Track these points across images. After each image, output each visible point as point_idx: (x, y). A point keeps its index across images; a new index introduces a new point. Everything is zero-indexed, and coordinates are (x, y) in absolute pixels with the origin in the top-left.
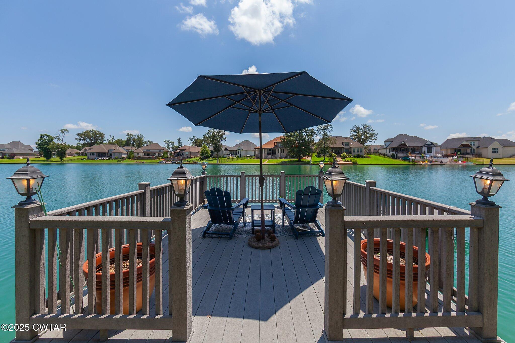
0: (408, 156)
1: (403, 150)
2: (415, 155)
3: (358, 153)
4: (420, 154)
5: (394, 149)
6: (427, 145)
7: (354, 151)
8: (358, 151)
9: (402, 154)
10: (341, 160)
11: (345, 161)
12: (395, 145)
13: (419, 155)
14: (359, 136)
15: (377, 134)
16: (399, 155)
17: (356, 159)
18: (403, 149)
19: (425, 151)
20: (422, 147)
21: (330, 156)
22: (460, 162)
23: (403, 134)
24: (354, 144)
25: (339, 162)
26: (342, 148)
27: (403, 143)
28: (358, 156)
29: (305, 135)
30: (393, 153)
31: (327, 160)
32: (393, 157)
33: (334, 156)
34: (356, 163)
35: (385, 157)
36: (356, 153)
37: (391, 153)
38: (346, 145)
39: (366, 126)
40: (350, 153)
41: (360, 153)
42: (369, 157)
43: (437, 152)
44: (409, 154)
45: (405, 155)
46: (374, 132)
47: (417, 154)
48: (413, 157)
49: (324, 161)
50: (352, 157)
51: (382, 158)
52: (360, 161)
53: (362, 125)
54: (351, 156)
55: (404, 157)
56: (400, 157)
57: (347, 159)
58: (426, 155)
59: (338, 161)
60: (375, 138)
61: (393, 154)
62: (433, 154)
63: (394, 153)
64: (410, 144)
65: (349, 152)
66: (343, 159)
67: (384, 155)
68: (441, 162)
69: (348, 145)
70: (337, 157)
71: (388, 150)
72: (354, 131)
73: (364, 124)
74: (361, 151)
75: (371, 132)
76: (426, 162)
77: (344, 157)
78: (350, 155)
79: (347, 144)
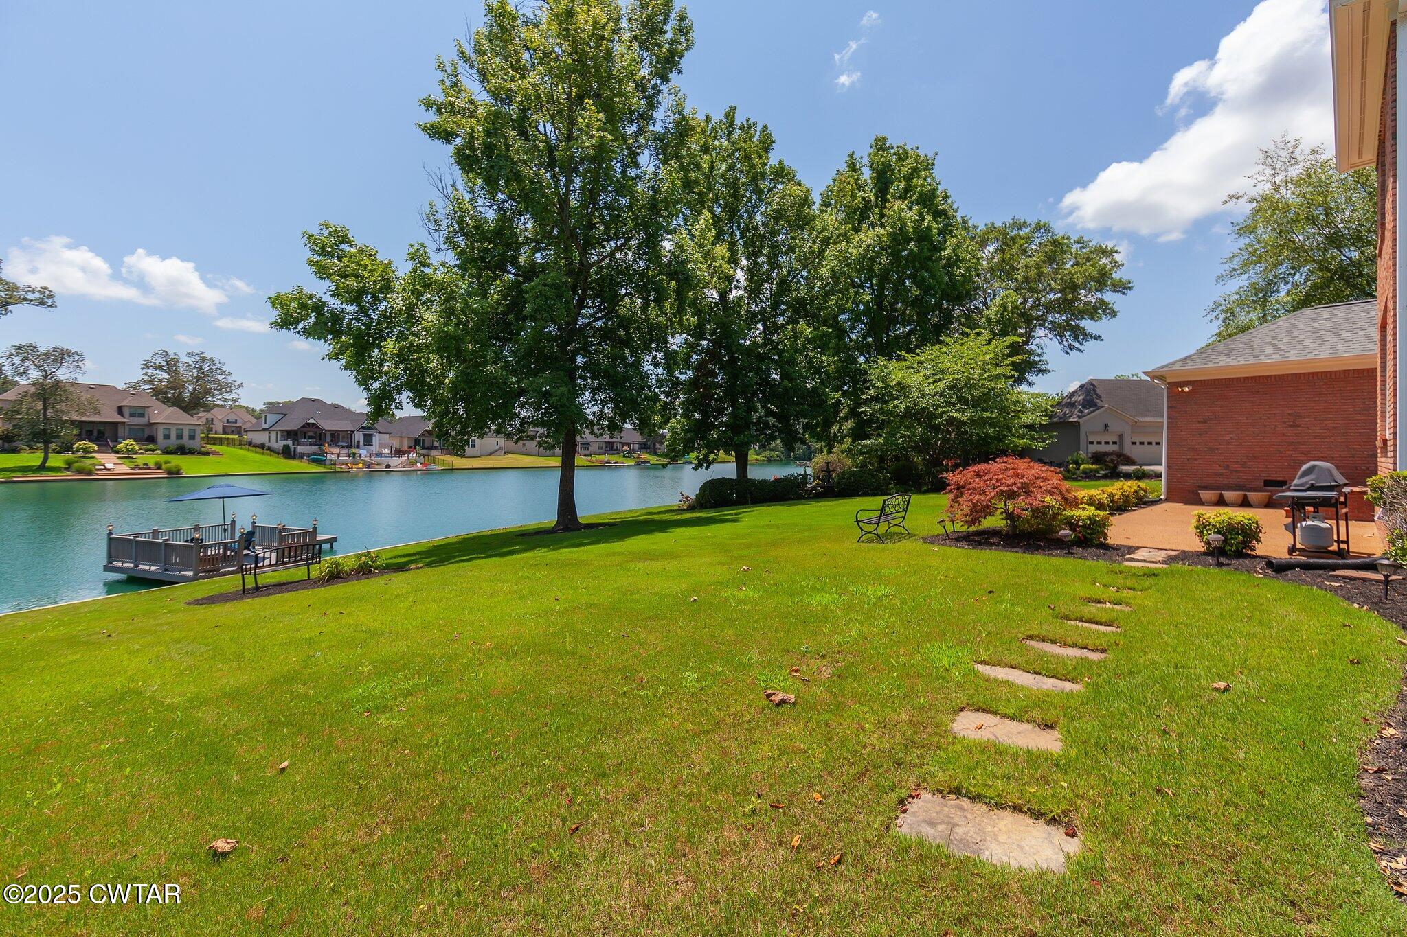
0: (323, 453)
1: (311, 437)
2: (336, 450)
3: (179, 442)
4: (349, 447)
5: (290, 434)
6: (363, 428)
7: (167, 437)
8: (180, 437)
9: (308, 447)
10: (118, 461)
11: (137, 467)
12: (293, 424)
13: (345, 451)
14: (176, 384)
15: (240, 385)
16: (301, 449)
17: (176, 460)
18: (310, 434)
19: (359, 442)
20: (353, 432)
21: (67, 448)
22: (419, 465)
23: (313, 397)
24: (163, 415)
25: (109, 470)
26: (116, 424)
27: (312, 421)
28: (181, 450)
30: (285, 443)
31: (61, 464)
32: (287, 453)
33: (87, 451)
34: (178, 472)
35: (263, 454)
36: (173, 442)
37: (281, 444)
38: (132, 415)
39: (203, 359)
40: (151, 439)
41: (186, 441)
42: (214, 453)
43: (382, 445)
44: (325, 448)
45: (315, 448)
46: (230, 379)
47: (343, 447)
48: (333, 454)
49: (42, 467)
50: (159, 452)
51: (258, 457)
52: (189, 466)
53: (191, 354)
54: (153, 450)
55: (314, 454)
56: (304, 455)
57: (141, 460)
58: (361, 452)
59: (109, 466)
60: (235, 396)
61: (286, 447)
62: (374, 448)
63: (290, 443)
64: (327, 425)
65: (148, 438)
66: (127, 460)
67: (262, 446)
68: (388, 466)
69: (142, 415)
70: (97, 452)
71: (273, 435)
72: (160, 368)
73: (196, 352)
74: (192, 437)
75: (220, 377)
76: (360, 466)
77: (129, 455)
78: (151, 446)
79: (139, 412)
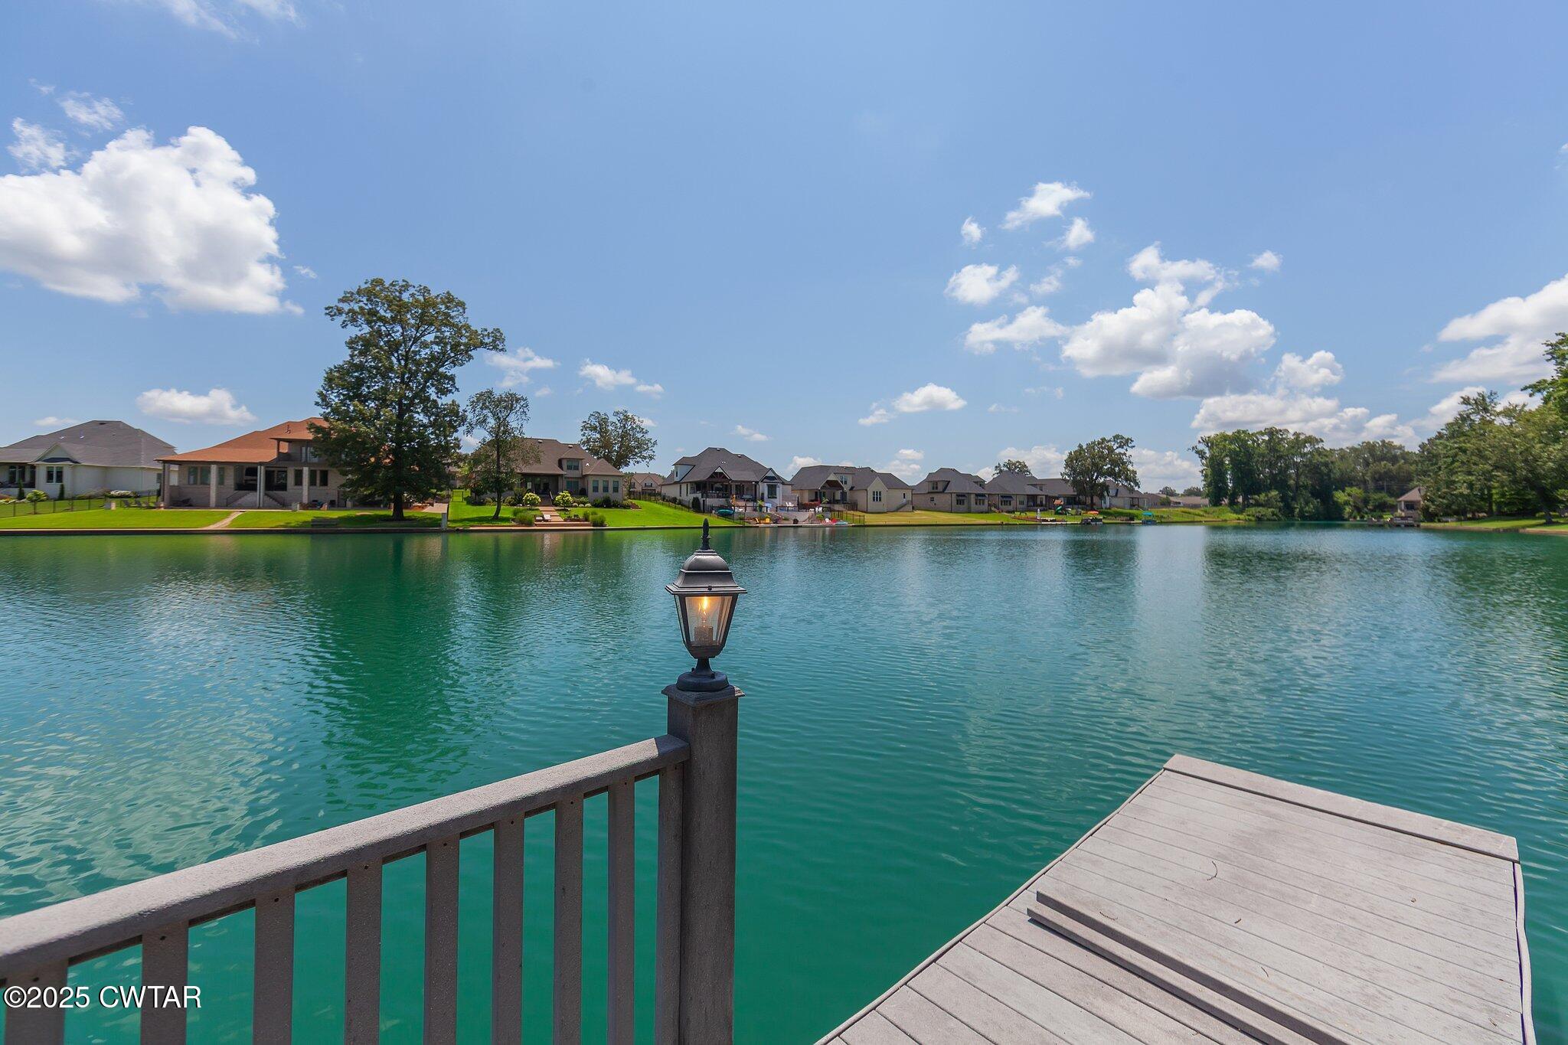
0: (729, 506)
1: (718, 489)
2: (742, 503)
3: (605, 494)
4: (754, 500)
5: (699, 486)
6: (767, 478)
7: (596, 489)
8: (606, 489)
9: (716, 500)
10: (556, 513)
11: (569, 519)
12: (702, 475)
13: (750, 504)
14: (606, 444)
15: (655, 443)
16: (710, 502)
17: (601, 512)
18: (718, 485)
19: (763, 494)
20: (757, 482)
21: (518, 500)
22: (827, 520)
23: (718, 447)
24: (592, 466)
25: (547, 521)
26: (557, 476)
27: (719, 470)
28: (607, 504)
29: (426, 421)
30: (695, 495)
31: (510, 516)
32: (696, 507)
33: (533, 503)
34: (602, 524)
35: (675, 508)
36: (600, 495)
37: (691, 497)
38: (569, 468)
39: (627, 418)
40: (583, 492)
41: (610, 493)
42: (635, 507)
43: (785, 498)
44: (733, 501)
45: (722, 501)
46: (647, 436)
47: (748, 500)
48: (740, 508)
49: (496, 518)
50: (589, 505)
51: (671, 511)
52: (613, 518)
53: (617, 414)
54: (584, 503)
55: (722, 507)
56: (712, 508)
57: (573, 512)
58: (766, 505)
59: (547, 517)
60: (651, 453)
61: (696, 500)
62: (778, 501)
63: (699, 495)
64: (734, 475)
65: (579, 491)
66: (563, 513)
67: (674, 500)
68: (796, 521)
69: (576, 468)
70: (541, 505)
71: (684, 487)
72: (594, 429)
73: (621, 410)
74: (616, 490)
75: (639, 435)
76: (768, 520)
77: (565, 506)
78: (583, 499)
79: (574, 464)
